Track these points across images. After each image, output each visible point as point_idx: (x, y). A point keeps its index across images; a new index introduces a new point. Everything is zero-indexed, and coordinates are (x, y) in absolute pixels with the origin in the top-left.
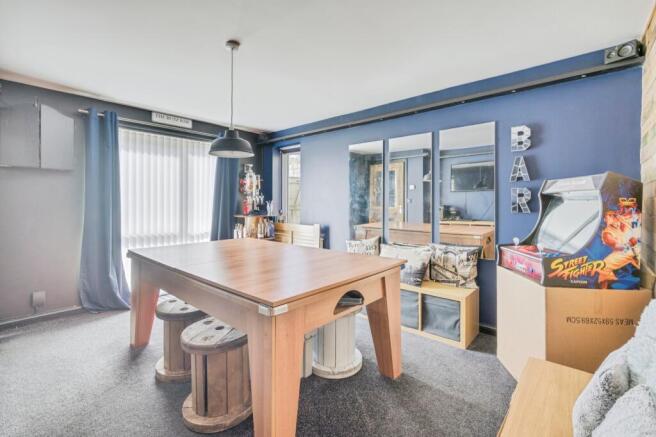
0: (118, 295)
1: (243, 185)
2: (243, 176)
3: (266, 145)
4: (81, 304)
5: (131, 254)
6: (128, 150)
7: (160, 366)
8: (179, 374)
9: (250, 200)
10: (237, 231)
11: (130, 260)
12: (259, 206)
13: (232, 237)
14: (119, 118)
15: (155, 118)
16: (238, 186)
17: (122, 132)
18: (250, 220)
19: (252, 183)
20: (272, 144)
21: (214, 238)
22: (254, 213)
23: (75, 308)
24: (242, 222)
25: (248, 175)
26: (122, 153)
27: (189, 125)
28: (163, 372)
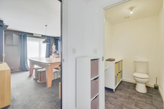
0: (27, 68)
1: (52, 47)
2: (52, 46)
3: (57, 39)
4: (20, 70)
5: (29, 60)
6: (29, 41)
7: (34, 77)
8: (37, 78)
9: (53, 50)
10: (51, 56)
11: (29, 61)
12: (55, 51)
13: (49, 57)
14: (27, 35)
15: (34, 35)
16: (51, 47)
17: (28, 38)
18: (53, 54)
19: (53, 47)
20: (58, 39)
21: (46, 57)
22: (54, 53)
23: (19, 70)
24: (52, 55)
25: (53, 46)
26: (28, 42)
27: (41, 36)
28: (35, 78)
